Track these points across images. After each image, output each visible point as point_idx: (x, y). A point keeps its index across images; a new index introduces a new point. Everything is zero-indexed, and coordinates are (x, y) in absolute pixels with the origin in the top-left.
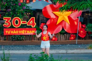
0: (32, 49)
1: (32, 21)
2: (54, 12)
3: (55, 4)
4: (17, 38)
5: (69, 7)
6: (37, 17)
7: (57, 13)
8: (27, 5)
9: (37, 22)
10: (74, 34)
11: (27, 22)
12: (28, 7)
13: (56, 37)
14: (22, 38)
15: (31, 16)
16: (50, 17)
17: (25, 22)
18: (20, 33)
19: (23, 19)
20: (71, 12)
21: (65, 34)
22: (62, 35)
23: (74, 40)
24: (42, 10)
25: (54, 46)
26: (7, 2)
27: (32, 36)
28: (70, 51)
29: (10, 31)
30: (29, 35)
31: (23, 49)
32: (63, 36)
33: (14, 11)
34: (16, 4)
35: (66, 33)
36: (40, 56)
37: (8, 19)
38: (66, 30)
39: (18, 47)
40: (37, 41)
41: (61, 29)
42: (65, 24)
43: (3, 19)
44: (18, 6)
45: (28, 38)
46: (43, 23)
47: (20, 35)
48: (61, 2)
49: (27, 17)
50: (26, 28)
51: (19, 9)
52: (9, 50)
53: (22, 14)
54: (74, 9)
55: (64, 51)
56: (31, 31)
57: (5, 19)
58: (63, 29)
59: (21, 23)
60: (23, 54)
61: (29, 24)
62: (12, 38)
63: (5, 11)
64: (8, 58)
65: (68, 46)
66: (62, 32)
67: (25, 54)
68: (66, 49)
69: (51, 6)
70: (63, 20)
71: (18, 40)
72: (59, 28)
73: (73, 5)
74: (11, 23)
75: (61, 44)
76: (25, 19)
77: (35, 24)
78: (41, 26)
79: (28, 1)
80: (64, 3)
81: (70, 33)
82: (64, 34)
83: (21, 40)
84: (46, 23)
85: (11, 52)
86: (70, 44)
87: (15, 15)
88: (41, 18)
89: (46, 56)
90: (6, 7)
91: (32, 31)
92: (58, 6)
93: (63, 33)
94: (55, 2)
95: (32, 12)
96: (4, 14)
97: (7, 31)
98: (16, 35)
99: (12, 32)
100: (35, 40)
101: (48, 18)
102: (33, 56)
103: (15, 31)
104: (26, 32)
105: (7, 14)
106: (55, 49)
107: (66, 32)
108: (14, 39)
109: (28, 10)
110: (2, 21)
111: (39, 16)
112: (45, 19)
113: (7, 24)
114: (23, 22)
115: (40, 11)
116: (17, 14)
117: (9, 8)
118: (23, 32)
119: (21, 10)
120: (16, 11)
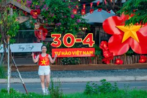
0: (90, 76)
1: (89, 39)
2: (118, 27)
3: (119, 16)
4: (70, 61)
5: (138, 20)
6: (96, 34)
7: (122, 27)
8: (83, 17)
9: (96, 39)
10: (145, 55)
11: (83, 40)
12: (83, 19)
13: (122, 59)
14: (76, 61)
15: (87, 32)
16: (113, 32)
17: (80, 40)
18: (73, 54)
19: (77, 36)
20: (140, 26)
21: (133, 56)
22: (128, 57)
23: (145, 64)
24: (102, 23)
25: (119, 71)
26: (55, 14)
27: (89, 58)
28: (140, 78)
29: (60, 52)
30: (85, 57)
31: (78, 76)
32: (131, 57)
33: (65, 25)
34: (67, 17)
35: (134, 54)
36: (100, 84)
37: (58, 36)
38: (134, 50)
39: (71, 74)
40: (97, 64)
41: (128, 49)
42: (133, 42)
43: (50, 37)
44: (71, 19)
45: (84, 62)
46: (104, 40)
47: (74, 57)
48: (128, 14)
49: (83, 33)
50: (81, 47)
51: (72, 23)
52: (59, 77)
53: (76, 29)
54: (145, 22)
55: (132, 78)
56: (88, 52)
57: (53, 36)
58: (130, 49)
59: (75, 41)
60: (78, 82)
61: (85, 42)
62: (63, 61)
63: (54, 26)
64: (58, 87)
65: (137, 71)
66: (129, 52)
67: (81, 82)
68: (135, 75)
69: (115, 18)
70: (130, 37)
71: (71, 64)
72: (125, 48)
73: (142, 17)
74: (62, 42)
75: (128, 69)
76: (80, 36)
77: (93, 42)
78: (102, 45)
79: (83, 13)
80: (132, 14)
81: (139, 54)
82: (131, 55)
83: (75, 64)
84: (107, 41)
85: (62, 80)
86: (140, 69)
87: (66, 31)
88: (101, 35)
89: (108, 85)
90: (55, 19)
91: (90, 52)
92: (123, 18)
93: (131, 53)
94: (119, 13)
95: (90, 26)
96: (51, 29)
97: (56, 52)
98: (68, 57)
99: (63, 53)
100: (93, 63)
101: (110, 34)
102: (90, 85)
103: (66, 52)
104: (82, 53)
105: (55, 30)
106: (119, 75)
107: (134, 52)
108: (65, 62)
109: (84, 23)
110: (49, 39)
111: (98, 32)
112: (106, 35)
113: (56, 43)
114: (77, 40)
115: (99, 25)
116: (70, 29)
117: (58, 21)
118: (77, 53)
119: (75, 24)
120: (67, 25)
